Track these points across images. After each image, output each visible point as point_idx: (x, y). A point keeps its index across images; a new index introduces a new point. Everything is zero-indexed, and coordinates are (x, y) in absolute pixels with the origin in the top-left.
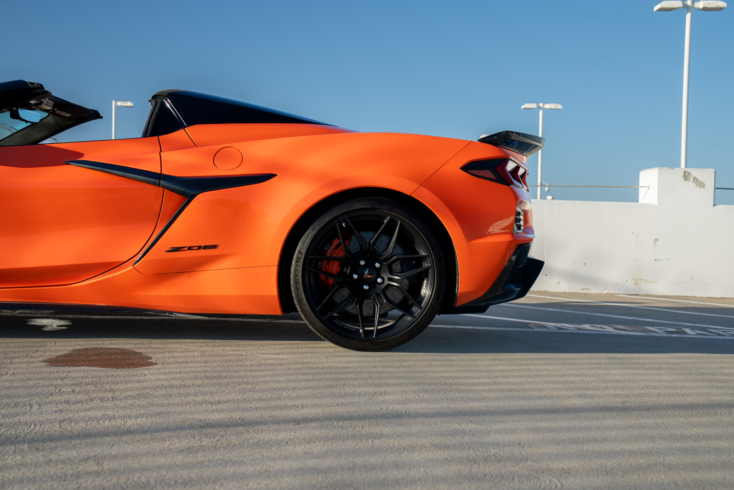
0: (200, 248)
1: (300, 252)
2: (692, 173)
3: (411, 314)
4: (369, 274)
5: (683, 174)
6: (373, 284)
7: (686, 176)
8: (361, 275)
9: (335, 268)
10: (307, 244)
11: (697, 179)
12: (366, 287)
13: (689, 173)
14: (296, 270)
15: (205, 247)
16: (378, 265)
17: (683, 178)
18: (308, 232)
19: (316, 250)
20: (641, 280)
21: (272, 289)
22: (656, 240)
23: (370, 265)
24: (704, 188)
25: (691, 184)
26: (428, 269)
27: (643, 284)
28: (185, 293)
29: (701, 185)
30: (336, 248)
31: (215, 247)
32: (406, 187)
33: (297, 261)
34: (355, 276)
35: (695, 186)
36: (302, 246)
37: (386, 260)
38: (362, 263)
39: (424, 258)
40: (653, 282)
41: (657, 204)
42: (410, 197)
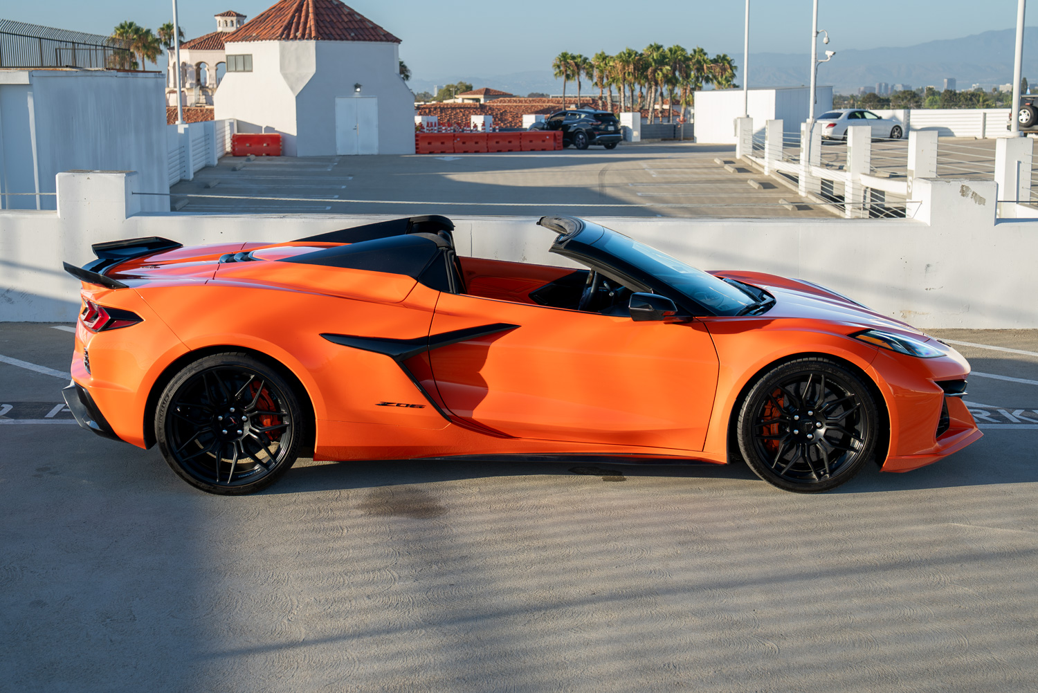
2: (970, 187)
5: (960, 190)
7: (964, 191)
11: (976, 194)
13: (967, 187)
17: (960, 194)
20: (909, 312)
22: (928, 266)
24: (984, 205)
25: (969, 200)
27: (913, 316)
29: (981, 201)
35: (974, 202)
40: (923, 314)
41: (929, 225)
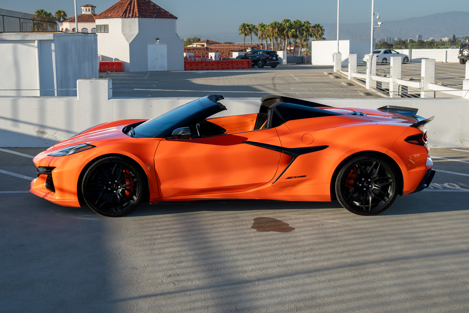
0: (299, 177)
1: (339, 177)
3: (385, 200)
4: (366, 184)
6: (368, 188)
8: (362, 184)
9: (352, 182)
10: (342, 174)
12: (365, 189)
14: (337, 185)
15: (301, 177)
16: (369, 180)
18: (342, 169)
19: (345, 176)
20: (464, 140)
21: (328, 192)
23: (366, 180)
26: (391, 182)
27: (465, 142)
28: (292, 194)
30: (353, 173)
31: (305, 176)
32: (383, 150)
33: (338, 181)
34: (360, 185)
36: (340, 174)
37: (374, 178)
38: (363, 179)
39: (390, 178)
42: (384, 154)
